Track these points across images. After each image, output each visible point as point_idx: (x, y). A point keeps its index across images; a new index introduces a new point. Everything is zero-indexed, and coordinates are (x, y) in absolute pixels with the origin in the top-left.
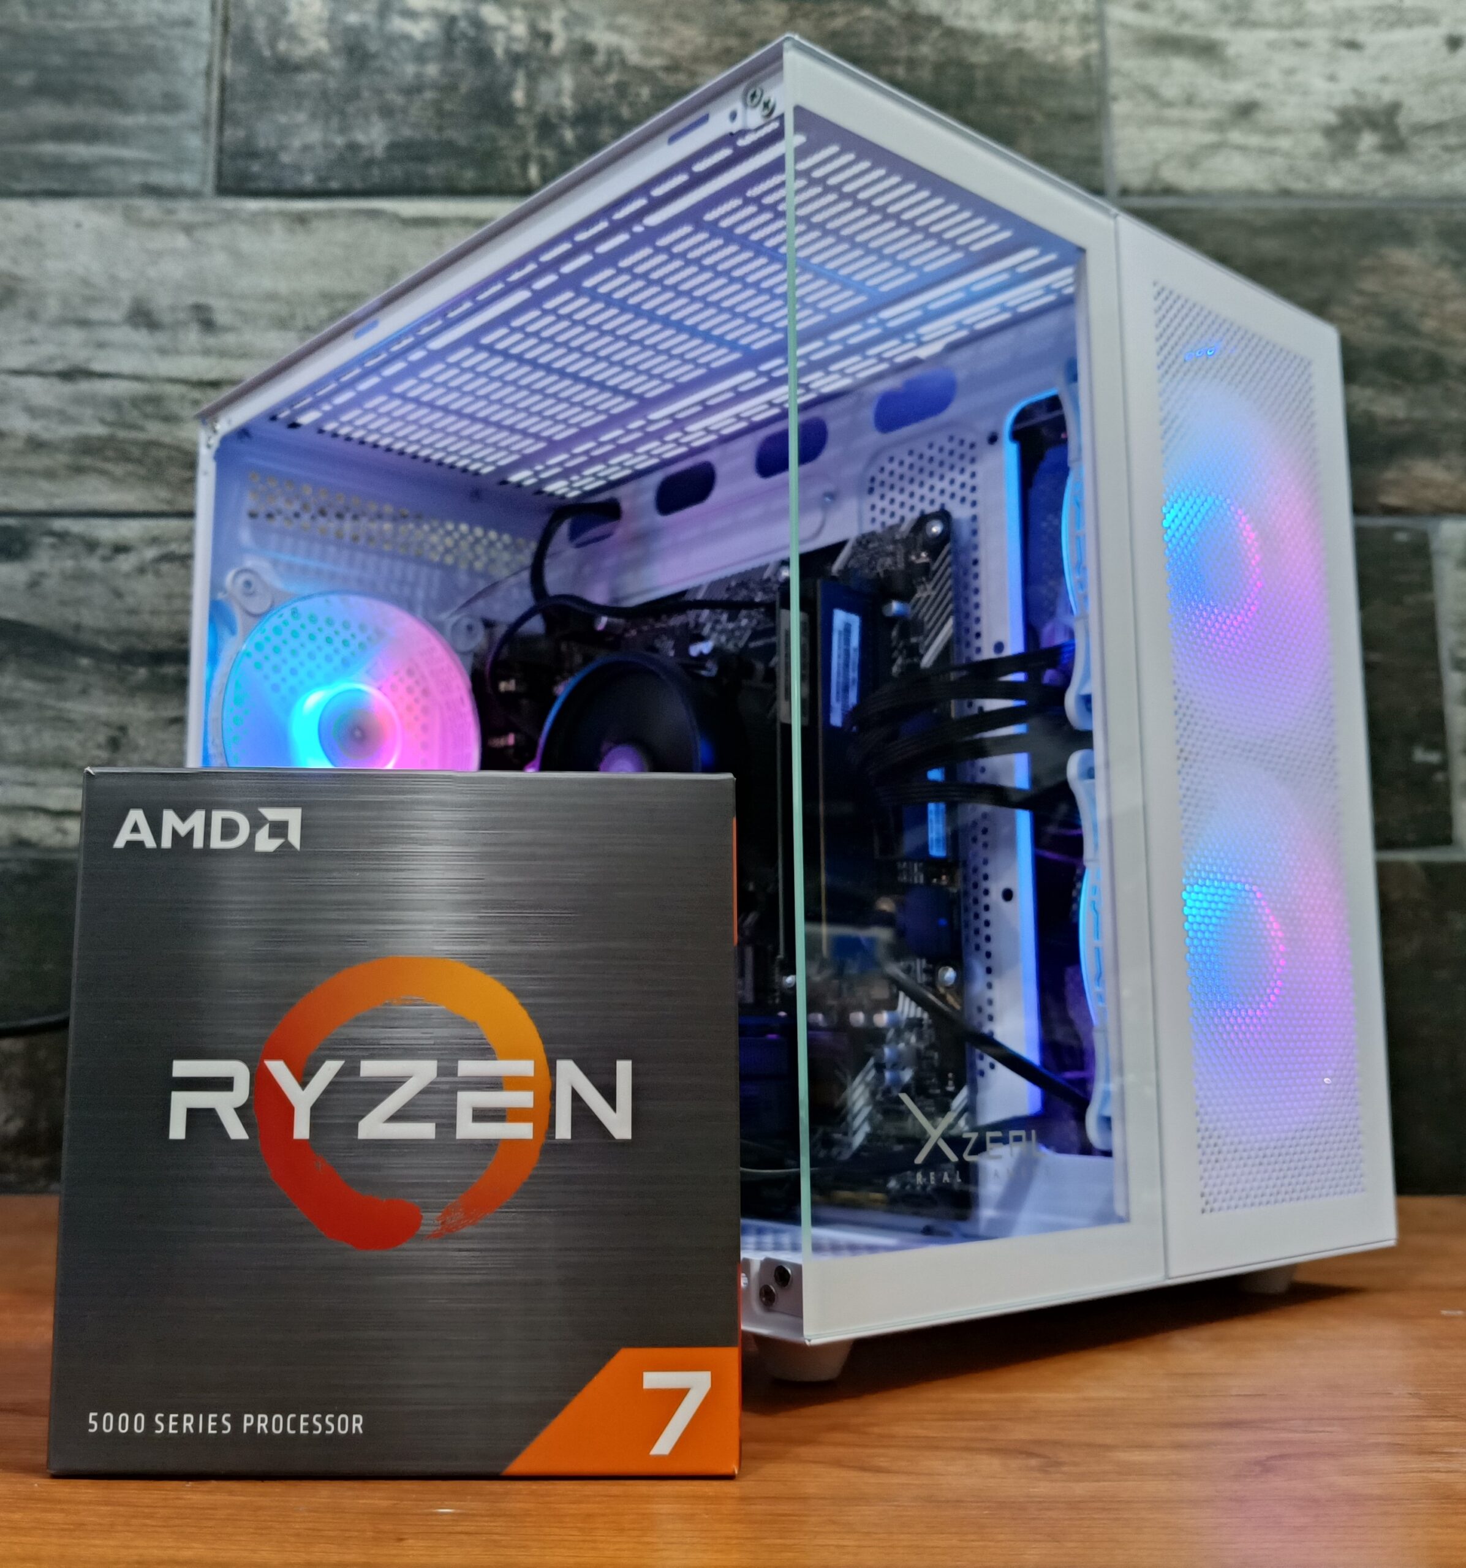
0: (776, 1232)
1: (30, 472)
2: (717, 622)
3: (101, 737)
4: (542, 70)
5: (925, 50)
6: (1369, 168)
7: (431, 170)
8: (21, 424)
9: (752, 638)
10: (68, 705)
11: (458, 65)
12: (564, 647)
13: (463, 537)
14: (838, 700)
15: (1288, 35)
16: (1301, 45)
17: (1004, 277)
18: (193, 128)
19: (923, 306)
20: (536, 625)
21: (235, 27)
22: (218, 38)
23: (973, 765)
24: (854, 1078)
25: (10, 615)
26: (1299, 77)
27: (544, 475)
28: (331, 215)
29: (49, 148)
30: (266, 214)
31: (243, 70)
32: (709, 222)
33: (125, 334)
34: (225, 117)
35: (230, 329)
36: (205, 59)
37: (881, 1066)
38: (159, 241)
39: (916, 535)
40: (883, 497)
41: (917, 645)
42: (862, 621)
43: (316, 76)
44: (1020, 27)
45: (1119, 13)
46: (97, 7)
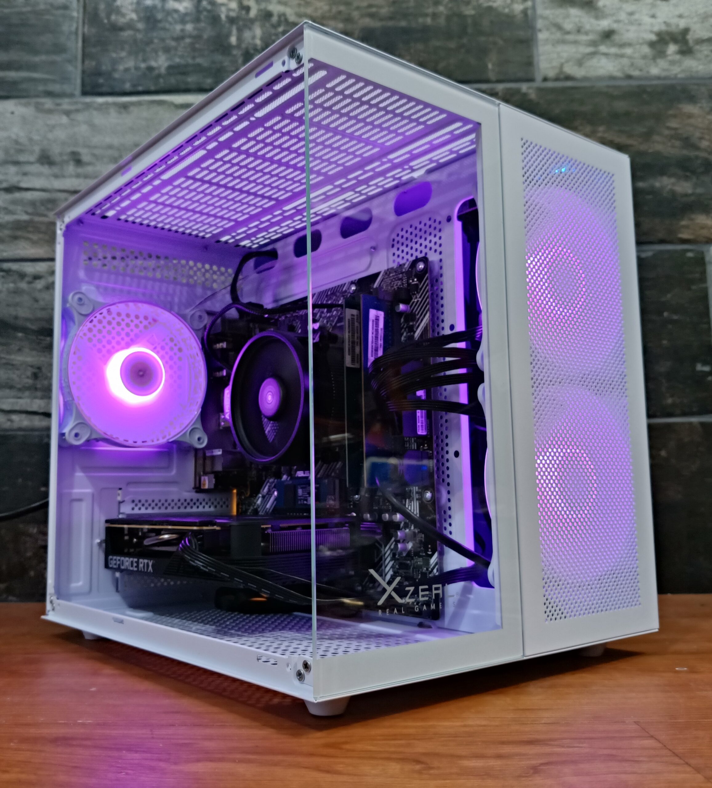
4: (245, 26)
5: (441, 9)
6: (672, 63)
7: (189, 79)
9: (338, 322)
10: (13, 357)
12: (251, 325)
13: (199, 270)
14: (372, 356)
18: (69, 61)
19: (409, 152)
21: (89, 9)
22: (81, 16)
26: (636, 16)
27: (238, 238)
28: (139, 104)
30: (107, 104)
31: (94, 30)
32: (289, 114)
33: (36, 168)
34: (85, 56)
35: (89, 164)
36: (75, 25)
37: (397, 542)
38: (54, 119)
39: (412, 269)
40: (398, 249)
41: (413, 326)
42: (385, 315)
43: (131, 32)
46: (20, 1)
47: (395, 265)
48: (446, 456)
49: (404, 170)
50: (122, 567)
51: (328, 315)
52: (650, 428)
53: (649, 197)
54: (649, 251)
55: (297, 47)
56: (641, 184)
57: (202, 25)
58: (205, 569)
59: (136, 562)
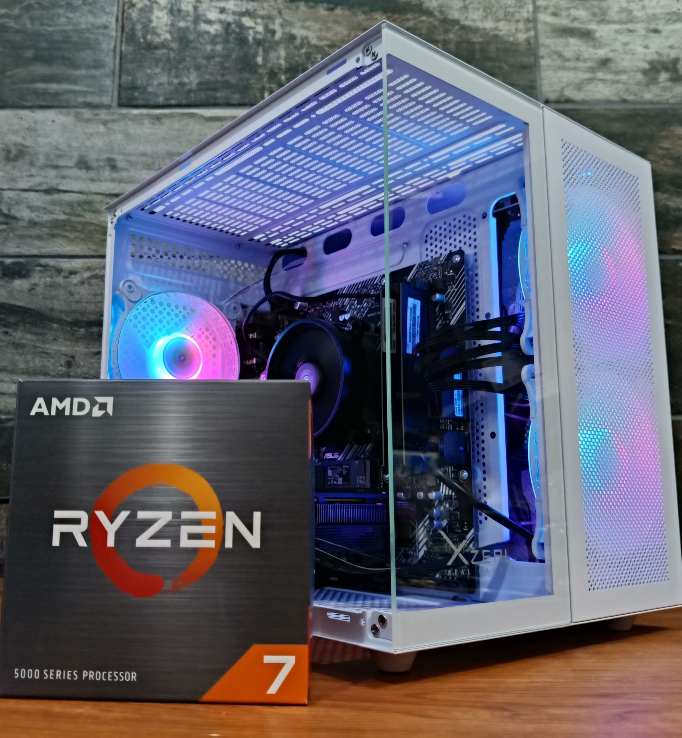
0: (381, 598)
1: (30, 236)
2: (353, 304)
3: (63, 362)
4: (271, 47)
5: (451, 36)
6: (664, 89)
7: (218, 95)
8: (26, 214)
9: (368, 312)
10: (47, 346)
11: (232, 45)
12: (280, 317)
13: (232, 265)
14: (410, 342)
15: (625, 27)
16: (630, 31)
17: (489, 138)
18: (107, 76)
19: (450, 153)
20: (266, 307)
21: (127, 29)
22: (119, 34)
23: (475, 372)
24: (419, 524)
25: (21, 304)
26: (631, 47)
27: (270, 236)
28: (171, 116)
29: (40, 86)
30: (142, 115)
31: (131, 49)
32: (348, 113)
33: (75, 172)
34: (122, 70)
35: (124, 170)
36: (113, 44)
37: (432, 518)
38: (92, 128)
39: (448, 262)
40: (431, 244)
41: (448, 314)
42: (421, 303)
43: (165, 51)
44: (497, 24)
45: (544, 17)
46: (63, 20)
47: (429, 259)
48: (482, 438)
49: (442, 170)
51: (359, 306)
55: (372, 45)
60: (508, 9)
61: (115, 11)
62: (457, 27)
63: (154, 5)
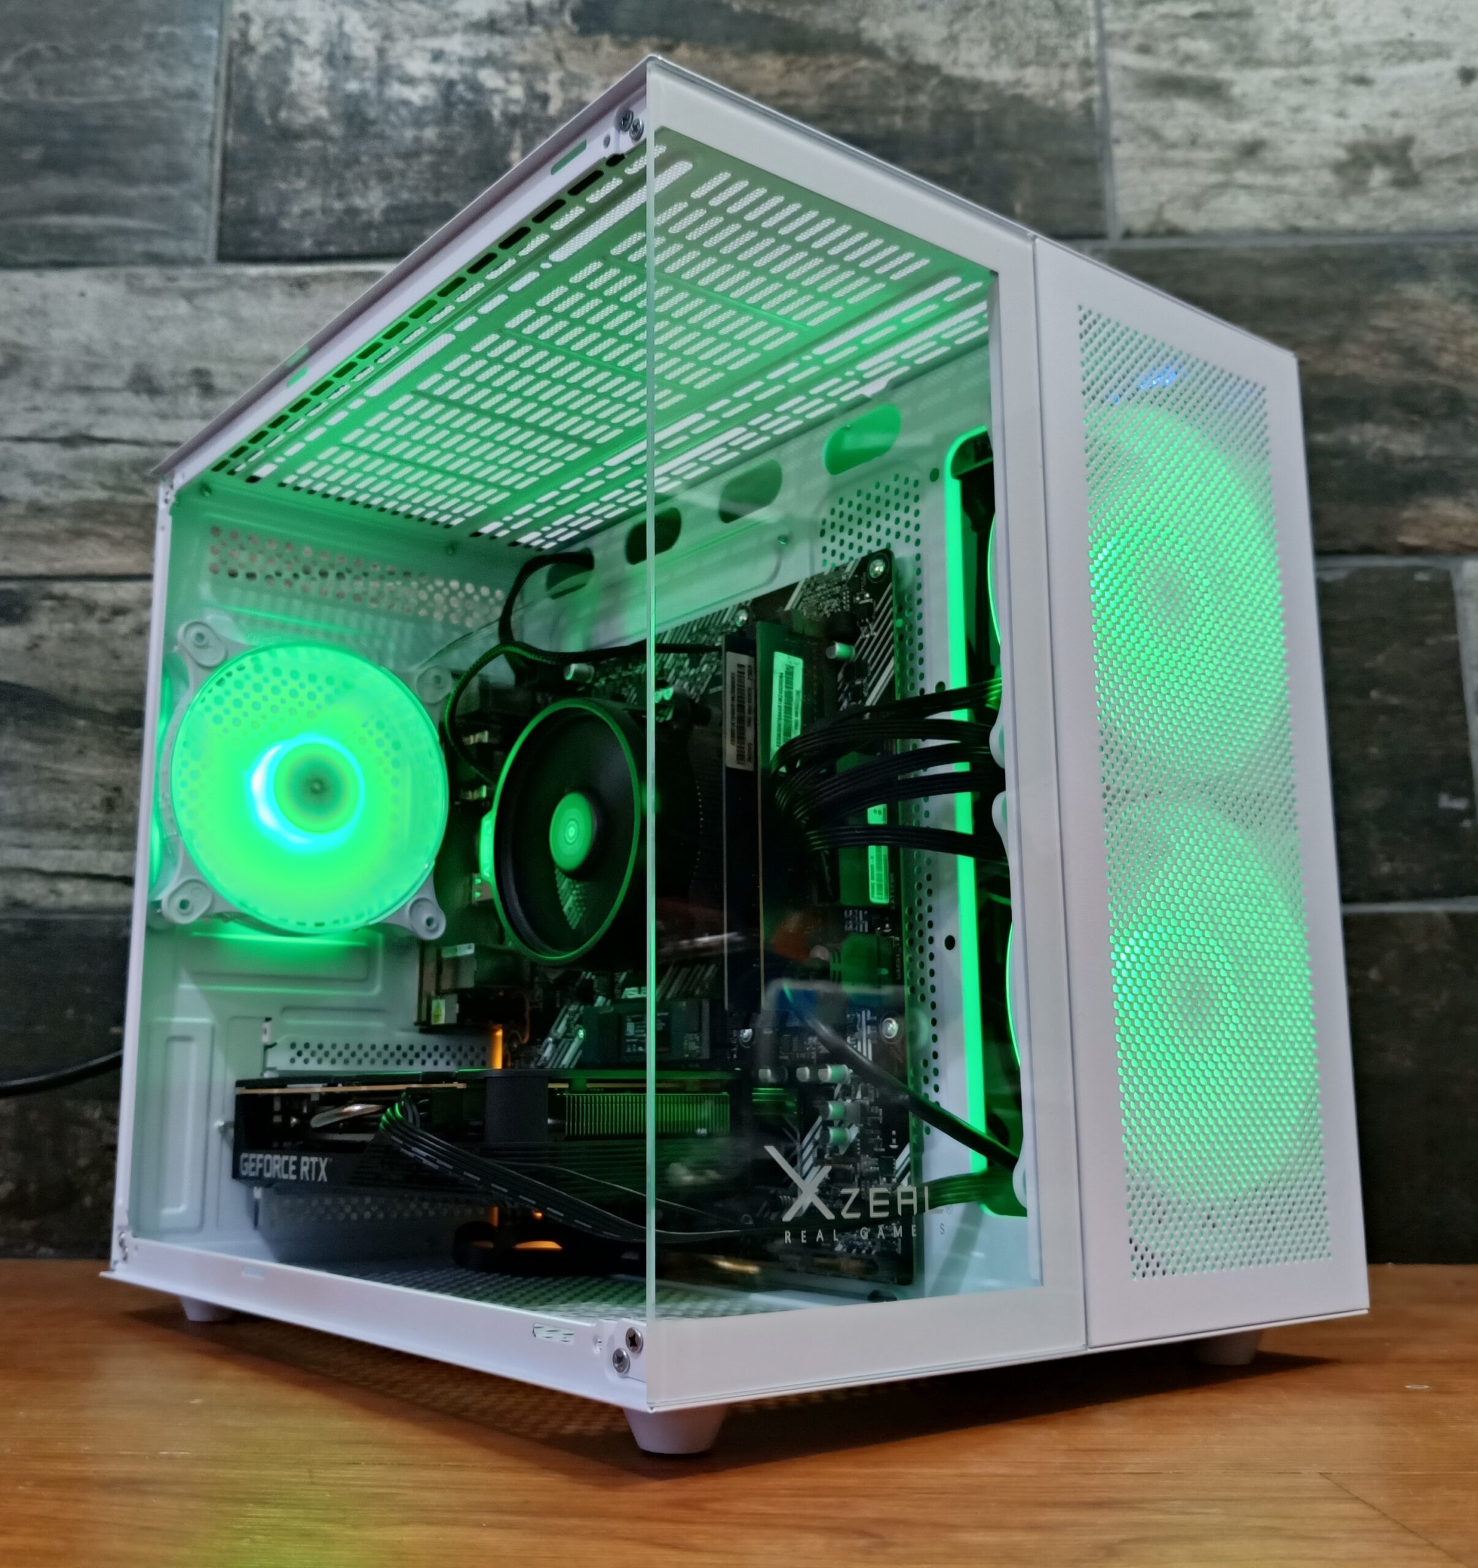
1: (32, 537)
2: (681, 667)
3: (97, 798)
4: (537, 130)
5: (922, 99)
6: (1381, 203)
8: (23, 490)
9: (711, 684)
10: (65, 767)
13: (438, 590)
15: (1295, 72)
16: (1308, 82)
18: (196, 197)
19: (857, 341)
21: (238, 98)
22: (221, 111)
24: (803, 1138)
25: (9, 678)
26: (1308, 115)
27: (515, 527)
28: (329, 278)
29: (55, 220)
30: (266, 278)
31: (244, 139)
32: (618, 257)
33: (126, 400)
34: (226, 186)
35: (228, 393)
36: (208, 130)
37: (827, 1124)
38: (161, 308)
39: (861, 575)
40: (833, 539)
41: (861, 687)
42: (806, 664)
43: (316, 143)
44: (1020, 73)
45: (1122, 57)
46: (104, 82)
47: (826, 570)
48: (929, 949)
49: (846, 380)
50: (267, 1175)
51: (692, 672)
52: (1349, 924)
53: (1338, 463)
54: (1342, 568)
55: (634, 109)
56: (1320, 438)
57: (457, 128)
58: (431, 1164)
59: (294, 1163)
60: (1044, 41)
61: (213, 63)
62: (934, 81)
63: (295, 48)
